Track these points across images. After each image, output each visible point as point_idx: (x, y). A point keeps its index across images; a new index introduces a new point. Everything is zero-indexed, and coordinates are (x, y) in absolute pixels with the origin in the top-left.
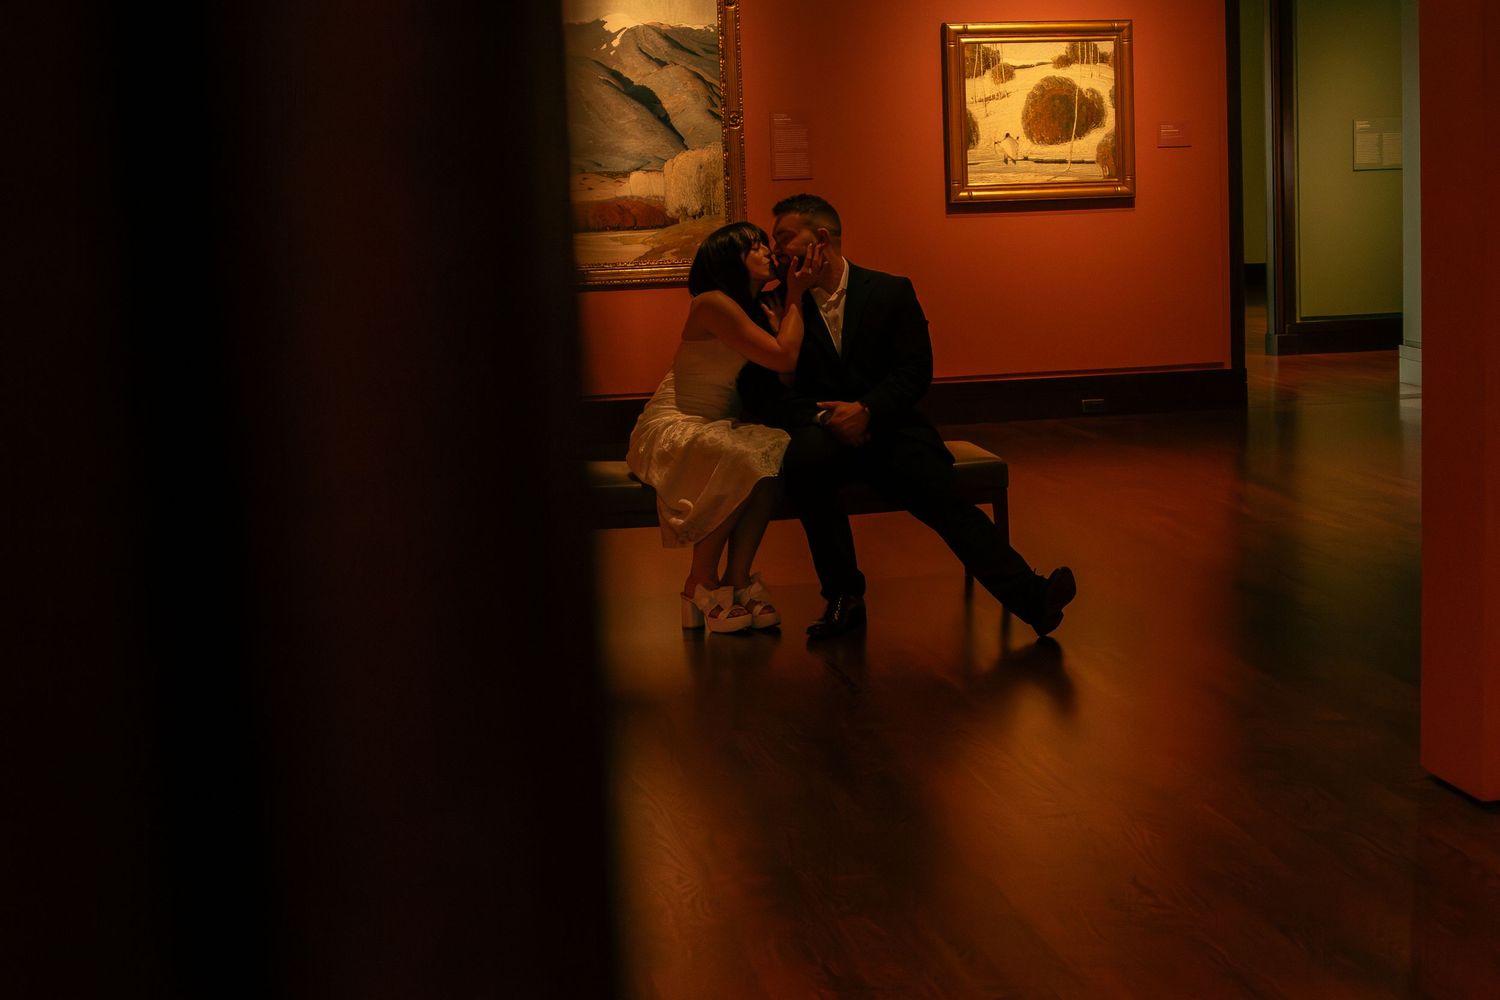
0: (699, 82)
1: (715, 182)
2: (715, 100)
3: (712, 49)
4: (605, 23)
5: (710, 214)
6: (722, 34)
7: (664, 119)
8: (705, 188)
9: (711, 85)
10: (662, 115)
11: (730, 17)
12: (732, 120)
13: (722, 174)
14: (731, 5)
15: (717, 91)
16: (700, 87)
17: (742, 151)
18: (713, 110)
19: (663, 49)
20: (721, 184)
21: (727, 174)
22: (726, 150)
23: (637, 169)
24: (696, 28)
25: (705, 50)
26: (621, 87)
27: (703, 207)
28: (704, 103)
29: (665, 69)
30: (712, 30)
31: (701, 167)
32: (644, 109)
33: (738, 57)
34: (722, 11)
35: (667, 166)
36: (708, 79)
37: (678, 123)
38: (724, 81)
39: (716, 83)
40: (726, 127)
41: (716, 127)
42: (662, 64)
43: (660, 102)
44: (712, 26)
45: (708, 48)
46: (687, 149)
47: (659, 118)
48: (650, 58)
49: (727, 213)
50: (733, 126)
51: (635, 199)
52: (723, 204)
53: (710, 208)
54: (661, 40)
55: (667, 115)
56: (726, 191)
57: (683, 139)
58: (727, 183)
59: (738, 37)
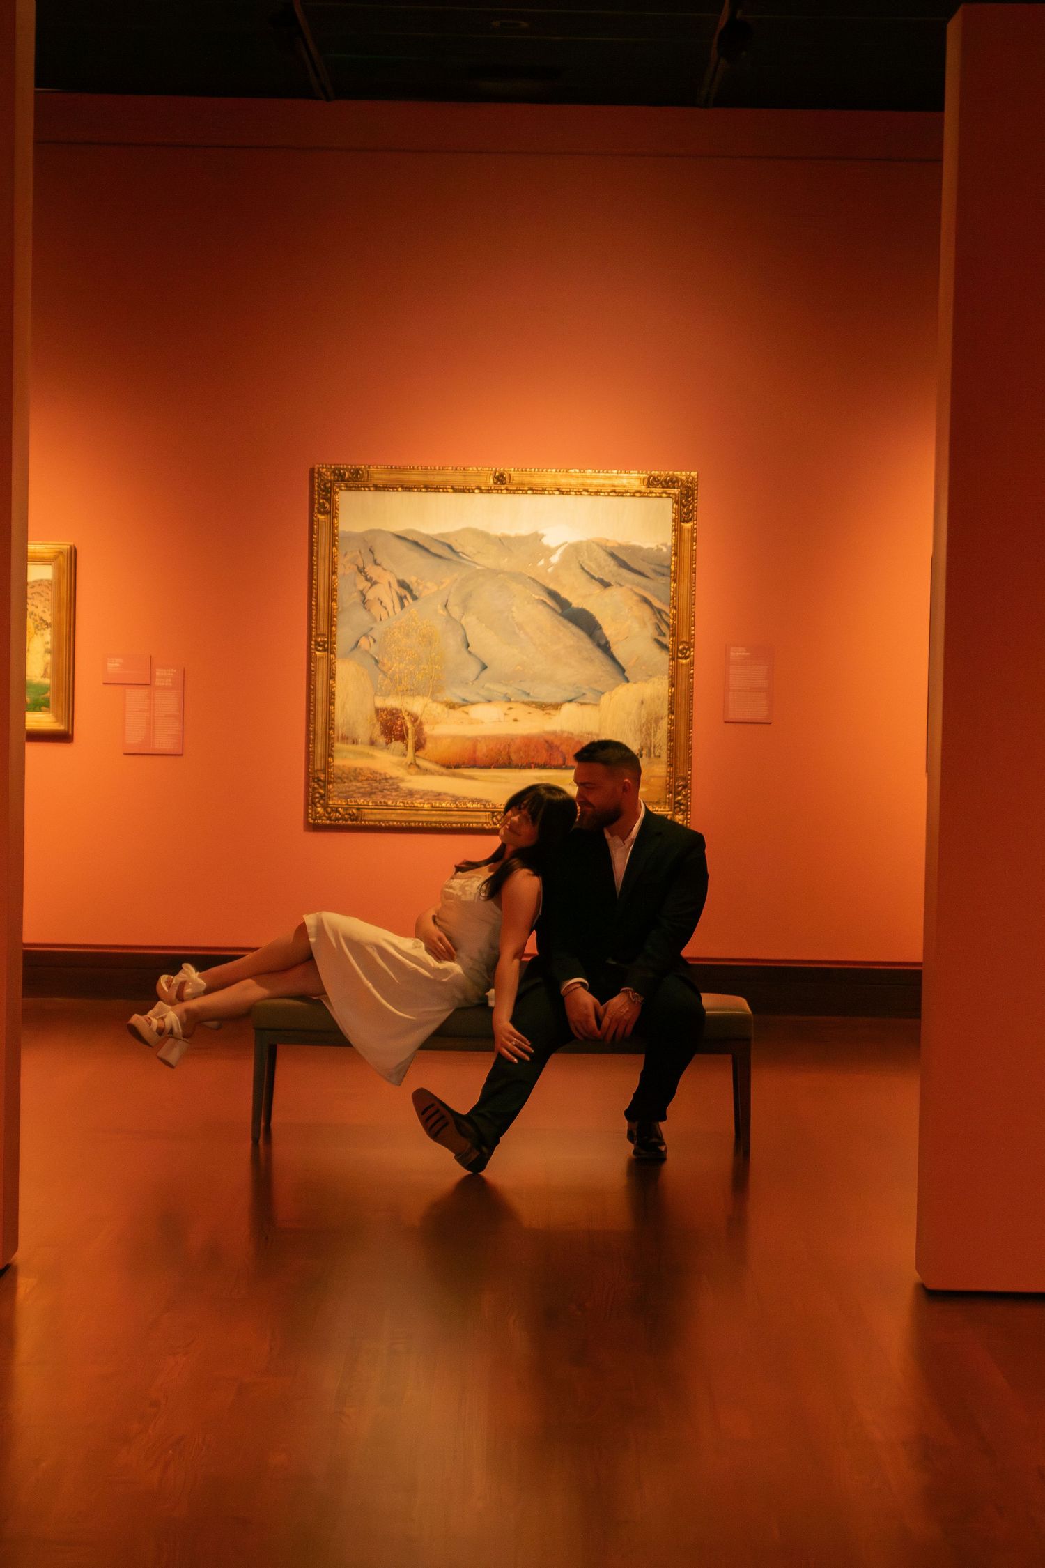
0: (646, 606)
1: (657, 721)
2: (664, 628)
3: (665, 571)
4: (543, 536)
5: (650, 756)
6: (676, 554)
7: (605, 648)
8: (647, 727)
9: (660, 611)
10: (603, 642)
11: (686, 536)
12: (681, 652)
13: (666, 712)
14: (687, 522)
15: (666, 618)
16: (646, 612)
17: (690, 687)
18: (661, 639)
19: (609, 569)
20: (664, 724)
21: (672, 712)
22: (672, 685)
23: (571, 701)
24: (646, 545)
25: (655, 571)
26: (558, 608)
27: (642, 749)
28: (650, 631)
29: (609, 590)
30: (665, 550)
31: (642, 703)
32: (582, 634)
33: (692, 582)
34: (677, 530)
35: (604, 699)
36: (657, 604)
37: (619, 651)
38: (675, 608)
39: (667, 610)
40: (673, 659)
41: (663, 658)
42: (606, 585)
43: (601, 628)
44: (665, 545)
45: (658, 568)
46: (627, 681)
47: (599, 645)
48: (593, 577)
49: (669, 756)
50: (681, 658)
51: (566, 735)
52: (665, 748)
53: (650, 750)
54: (609, 559)
55: (607, 643)
56: (670, 731)
57: (623, 670)
58: (671, 723)
59: (693, 559)
